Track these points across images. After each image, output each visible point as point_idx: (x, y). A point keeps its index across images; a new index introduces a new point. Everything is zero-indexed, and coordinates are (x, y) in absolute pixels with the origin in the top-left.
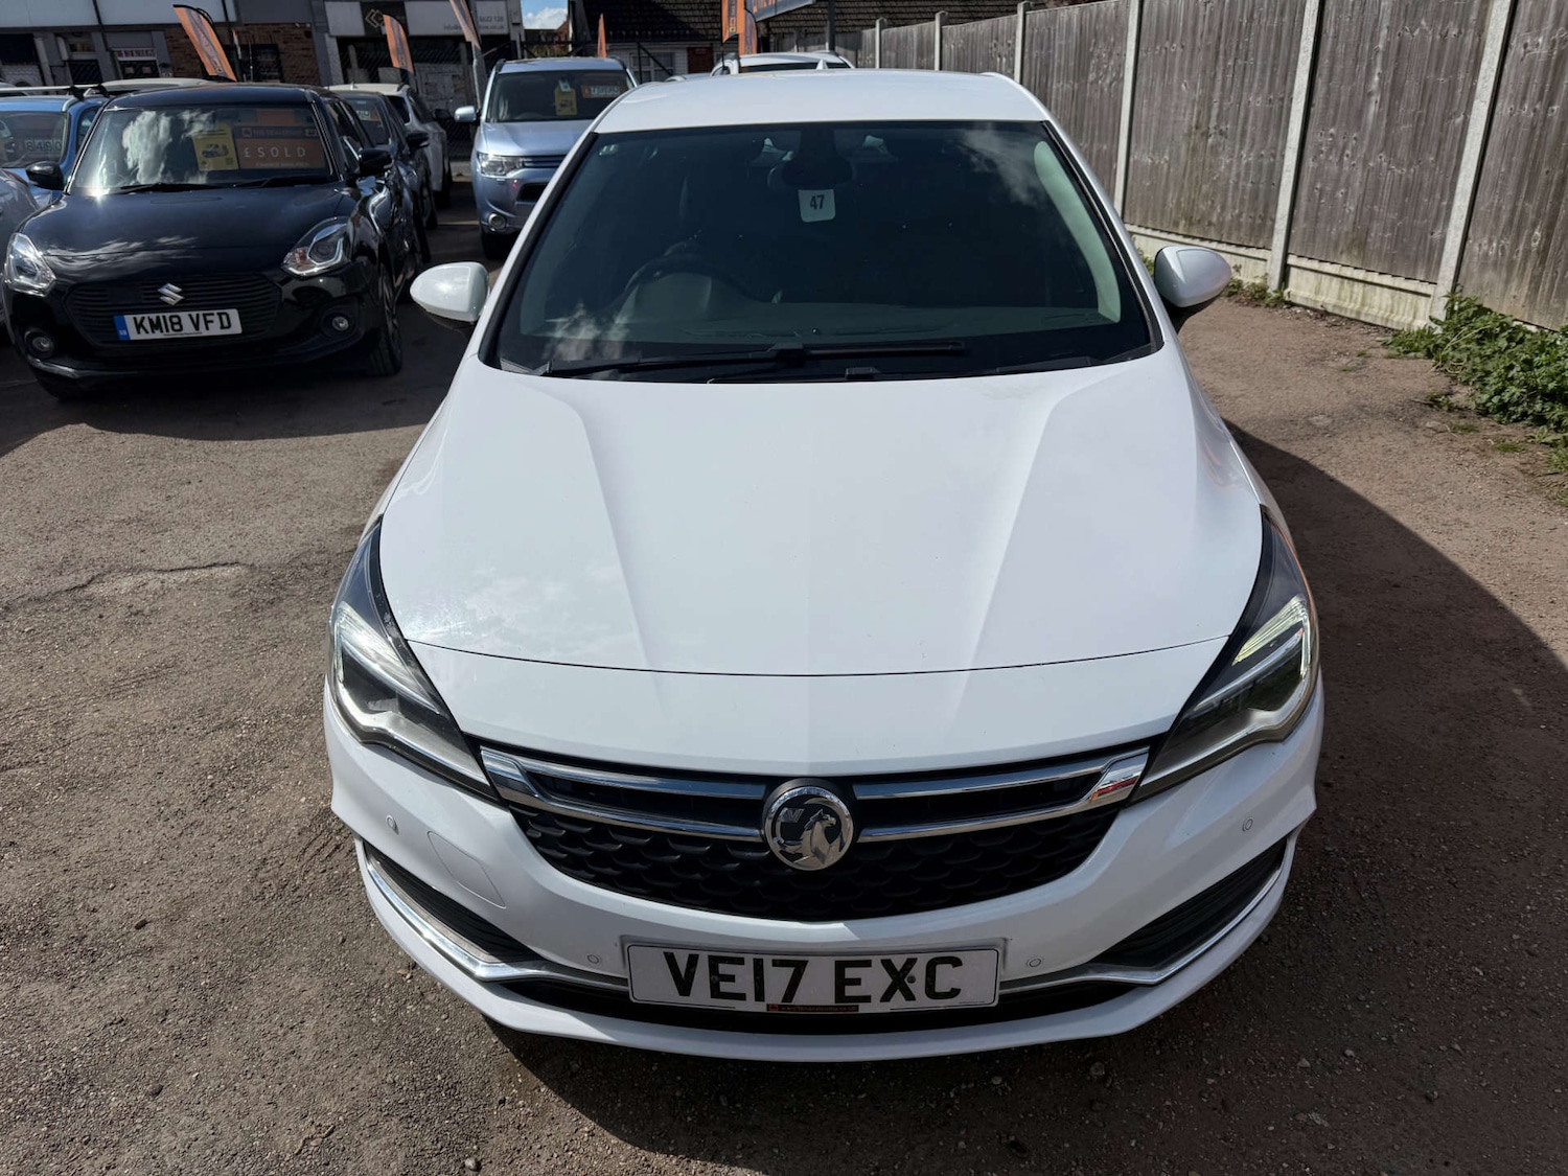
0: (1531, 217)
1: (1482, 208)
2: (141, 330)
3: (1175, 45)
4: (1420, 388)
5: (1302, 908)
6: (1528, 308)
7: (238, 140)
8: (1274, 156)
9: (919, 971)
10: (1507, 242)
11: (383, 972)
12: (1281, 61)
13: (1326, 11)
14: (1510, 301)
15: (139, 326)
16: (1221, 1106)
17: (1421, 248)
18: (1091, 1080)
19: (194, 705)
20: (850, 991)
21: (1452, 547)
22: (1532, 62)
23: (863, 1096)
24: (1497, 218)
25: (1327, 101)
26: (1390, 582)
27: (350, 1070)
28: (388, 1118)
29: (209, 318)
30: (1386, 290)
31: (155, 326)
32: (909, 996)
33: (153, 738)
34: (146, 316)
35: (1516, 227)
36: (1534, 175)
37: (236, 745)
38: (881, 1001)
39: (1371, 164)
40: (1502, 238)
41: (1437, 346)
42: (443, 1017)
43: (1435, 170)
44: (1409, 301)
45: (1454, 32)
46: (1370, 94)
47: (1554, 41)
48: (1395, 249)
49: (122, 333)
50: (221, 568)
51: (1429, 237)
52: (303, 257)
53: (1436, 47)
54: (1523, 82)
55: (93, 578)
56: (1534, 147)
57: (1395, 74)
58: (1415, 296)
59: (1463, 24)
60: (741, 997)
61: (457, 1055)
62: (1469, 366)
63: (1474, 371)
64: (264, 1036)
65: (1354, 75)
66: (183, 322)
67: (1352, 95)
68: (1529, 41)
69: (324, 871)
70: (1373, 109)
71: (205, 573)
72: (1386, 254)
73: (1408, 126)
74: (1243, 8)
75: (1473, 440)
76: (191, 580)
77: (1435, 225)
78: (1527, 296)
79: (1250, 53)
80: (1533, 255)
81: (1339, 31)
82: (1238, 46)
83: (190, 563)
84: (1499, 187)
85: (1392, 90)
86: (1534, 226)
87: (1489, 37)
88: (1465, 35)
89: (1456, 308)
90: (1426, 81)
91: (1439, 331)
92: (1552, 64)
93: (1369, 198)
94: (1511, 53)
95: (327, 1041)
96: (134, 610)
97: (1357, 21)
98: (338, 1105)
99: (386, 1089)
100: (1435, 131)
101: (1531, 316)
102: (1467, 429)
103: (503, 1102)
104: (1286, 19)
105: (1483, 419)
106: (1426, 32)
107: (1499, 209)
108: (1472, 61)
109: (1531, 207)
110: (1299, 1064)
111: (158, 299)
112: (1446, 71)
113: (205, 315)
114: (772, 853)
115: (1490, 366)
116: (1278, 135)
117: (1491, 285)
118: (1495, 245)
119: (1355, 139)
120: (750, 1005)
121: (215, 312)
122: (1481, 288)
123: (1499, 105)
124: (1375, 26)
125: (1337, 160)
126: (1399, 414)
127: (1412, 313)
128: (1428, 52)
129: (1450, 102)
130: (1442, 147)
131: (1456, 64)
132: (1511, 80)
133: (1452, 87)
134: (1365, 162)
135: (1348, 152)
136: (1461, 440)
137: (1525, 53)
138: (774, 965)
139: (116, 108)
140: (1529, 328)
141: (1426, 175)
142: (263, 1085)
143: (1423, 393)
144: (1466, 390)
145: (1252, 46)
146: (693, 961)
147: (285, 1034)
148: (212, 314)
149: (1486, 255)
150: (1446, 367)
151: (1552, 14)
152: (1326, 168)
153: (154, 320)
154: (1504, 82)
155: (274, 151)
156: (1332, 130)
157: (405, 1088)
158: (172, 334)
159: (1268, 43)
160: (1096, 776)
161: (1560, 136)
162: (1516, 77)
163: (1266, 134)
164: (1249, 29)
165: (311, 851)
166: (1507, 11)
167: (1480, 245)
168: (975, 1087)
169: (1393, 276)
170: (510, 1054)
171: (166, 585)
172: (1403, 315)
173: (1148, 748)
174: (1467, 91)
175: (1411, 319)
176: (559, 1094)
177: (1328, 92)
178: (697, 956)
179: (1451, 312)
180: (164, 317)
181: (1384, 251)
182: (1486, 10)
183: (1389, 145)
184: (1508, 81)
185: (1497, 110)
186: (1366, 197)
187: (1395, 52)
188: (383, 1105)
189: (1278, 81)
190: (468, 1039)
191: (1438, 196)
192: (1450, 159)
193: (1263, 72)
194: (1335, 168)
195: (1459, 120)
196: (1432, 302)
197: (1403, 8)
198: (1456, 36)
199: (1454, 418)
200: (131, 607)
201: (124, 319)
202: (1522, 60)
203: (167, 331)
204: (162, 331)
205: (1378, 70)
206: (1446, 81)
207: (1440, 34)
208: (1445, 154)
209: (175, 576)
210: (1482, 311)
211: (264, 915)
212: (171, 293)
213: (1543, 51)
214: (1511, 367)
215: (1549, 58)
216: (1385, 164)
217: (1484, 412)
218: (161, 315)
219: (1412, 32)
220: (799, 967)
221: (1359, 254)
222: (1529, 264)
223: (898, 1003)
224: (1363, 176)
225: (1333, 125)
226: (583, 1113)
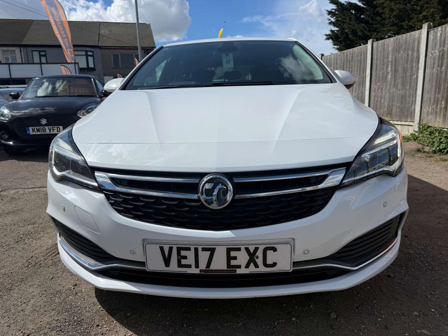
0: (441, 98)
1: (425, 99)
2: (34, 131)
3: (332, 68)
4: (414, 147)
5: (404, 268)
6: (443, 124)
7: (70, 88)
8: (362, 93)
9: (260, 253)
10: (434, 107)
11: (64, 287)
12: (362, 68)
13: (373, 53)
14: (437, 123)
15: (33, 130)
16: (385, 328)
17: (408, 112)
18: (331, 319)
19: (23, 219)
20: (233, 263)
21: (433, 182)
22: (434, 58)
23: (240, 324)
24: (430, 101)
25: (376, 76)
26: (415, 190)
27: (42, 316)
28: (52, 331)
29: (54, 128)
30: (399, 126)
31: (38, 130)
32: (257, 266)
33: (6, 227)
34: (36, 127)
35: (436, 102)
36: (439, 88)
37: (33, 228)
38: (245, 268)
39: (391, 91)
40: (432, 106)
41: (417, 138)
42: (82, 300)
43: (410, 90)
44: (406, 128)
45: (411, 53)
46: (388, 73)
47: (440, 51)
48: (401, 113)
49: (28, 132)
50: (43, 188)
51: (410, 109)
52: (83, 113)
53: (406, 58)
54: (433, 63)
55: (3, 190)
56: (438, 80)
57: (395, 67)
58: (408, 126)
59: (413, 51)
60: (189, 266)
61: (84, 311)
62: (428, 141)
63: (430, 142)
64: (14, 305)
65: (383, 69)
66: (46, 130)
67: (383, 73)
68: (433, 52)
69: (52, 260)
70: (389, 77)
71: (38, 189)
72: (398, 115)
73: (401, 80)
74: (350, 55)
75: (433, 159)
76: (33, 191)
77: (412, 105)
78: (442, 120)
79: (353, 67)
80: (443, 109)
81: (377, 57)
82: (349, 65)
83: (34, 187)
84: (429, 92)
85: (395, 71)
86: (442, 101)
87: (421, 53)
88: (414, 54)
89: (421, 127)
90: (404, 67)
91: (417, 134)
92: (441, 57)
93: (391, 101)
94: (428, 57)
95: (37, 307)
96: (13, 198)
97: (383, 55)
98: (34, 327)
99: (54, 322)
100: (408, 80)
101: (444, 126)
102: (430, 157)
103: (98, 326)
104: (362, 57)
105: (435, 154)
106: (402, 54)
107: (430, 98)
108: (417, 60)
109: (440, 96)
110: (413, 314)
111: (40, 123)
112: (410, 63)
113: (53, 128)
114: (202, 203)
115: (434, 140)
116: (363, 87)
117: (431, 119)
118: (430, 108)
119: (385, 85)
120: (194, 271)
121: (56, 127)
122: (428, 121)
123: (426, 70)
124: (388, 55)
125: (381, 92)
126: (409, 153)
127: (408, 131)
128: (404, 59)
129: (411, 72)
130: (411, 84)
131: (412, 61)
132: (429, 63)
133: (412, 68)
134: (389, 91)
135: (384, 89)
136: (429, 159)
137: (432, 56)
138: (202, 250)
139: (37, 78)
140: (444, 129)
141: (407, 92)
142: (7, 320)
143: (415, 148)
144: (428, 148)
145: (353, 65)
146: (171, 249)
147: (21, 305)
148: (55, 127)
149: (428, 111)
150: (421, 142)
151: (438, 44)
152: (378, 94)
153: (38, 129)
154: (427, 64)
155: (80, 91)
156: (378, 84)
157: (61, 322)
158: (43, 133)
159: (358, 64)
160: (326, 177)
161: (446, 75)
162: (430, 62)
163: (359, 87)
164: (352, 60)
165: (49, 254)
166: (425, 46)
167: (426, 109)
168: (285, 321)
169: (401, 121)
170: (105, 311)
171: (25, 192)
172: (405, 132)
173: (345, 168)
174: (416, 68)
175: (407, 133)
176: (121, 324)
177: (376, 74)
178: (173, 247)
179: (419, 128)
180: (41, 128)
181: (397, 115)
182: (419, 46)
183: (395, 86)
184: (428, 64)
185: (426, 72)
186: (390, 101)
187: (394, 60)
188: (51, 327)
189: (361, 73)
190: (90, 306)
191: (411, 97)
192: (414, 87)
193: (357, 71)
194: (380, 94)
195: (416, 76)
196: (414, 127)
197: (395, 49)
198: (412, 54)
199: (426, 154)
200: (12, 197)
201: (29, 128)
202: (431, 57)
203: (41, 132)
204: (40, 132)
205: (390, 66)
206: (410, 66)
207: (407, 54)
208: (412, 86)
209: (28, 190)
210: (429, 127)
211: (27, 271)
212: (44, 121)
213: (438, 54)
214: (441, 139)
215: (439, 55)
216: (395, 91)
217: (434, 152)
218: (40, 127)
219: (398, 55)
220: (212, 251)
221: (390, 116)
222: (442, 112)
223: (252, 269)
224: (389, 95)
225: (379, 82)
226: (129, 329)
